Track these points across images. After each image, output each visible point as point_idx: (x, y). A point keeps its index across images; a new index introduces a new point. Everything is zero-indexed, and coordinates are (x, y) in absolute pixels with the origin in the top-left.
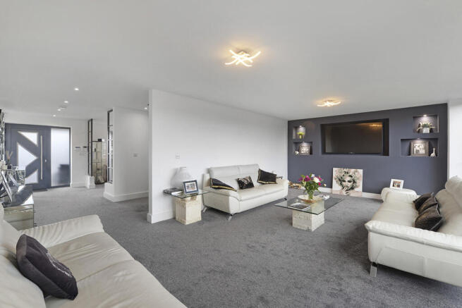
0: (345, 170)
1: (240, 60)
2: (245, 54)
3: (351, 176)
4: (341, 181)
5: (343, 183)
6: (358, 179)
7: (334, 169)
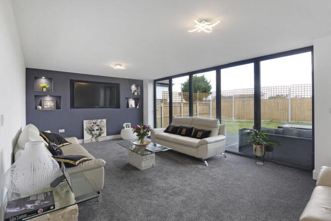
0: (94, 121)
1: (203, 28)
2: (207, 23)
3: (98, 125)
4: (91, 130)
5: (93, 132)
6: (103, 127)
7: (85, 121)
